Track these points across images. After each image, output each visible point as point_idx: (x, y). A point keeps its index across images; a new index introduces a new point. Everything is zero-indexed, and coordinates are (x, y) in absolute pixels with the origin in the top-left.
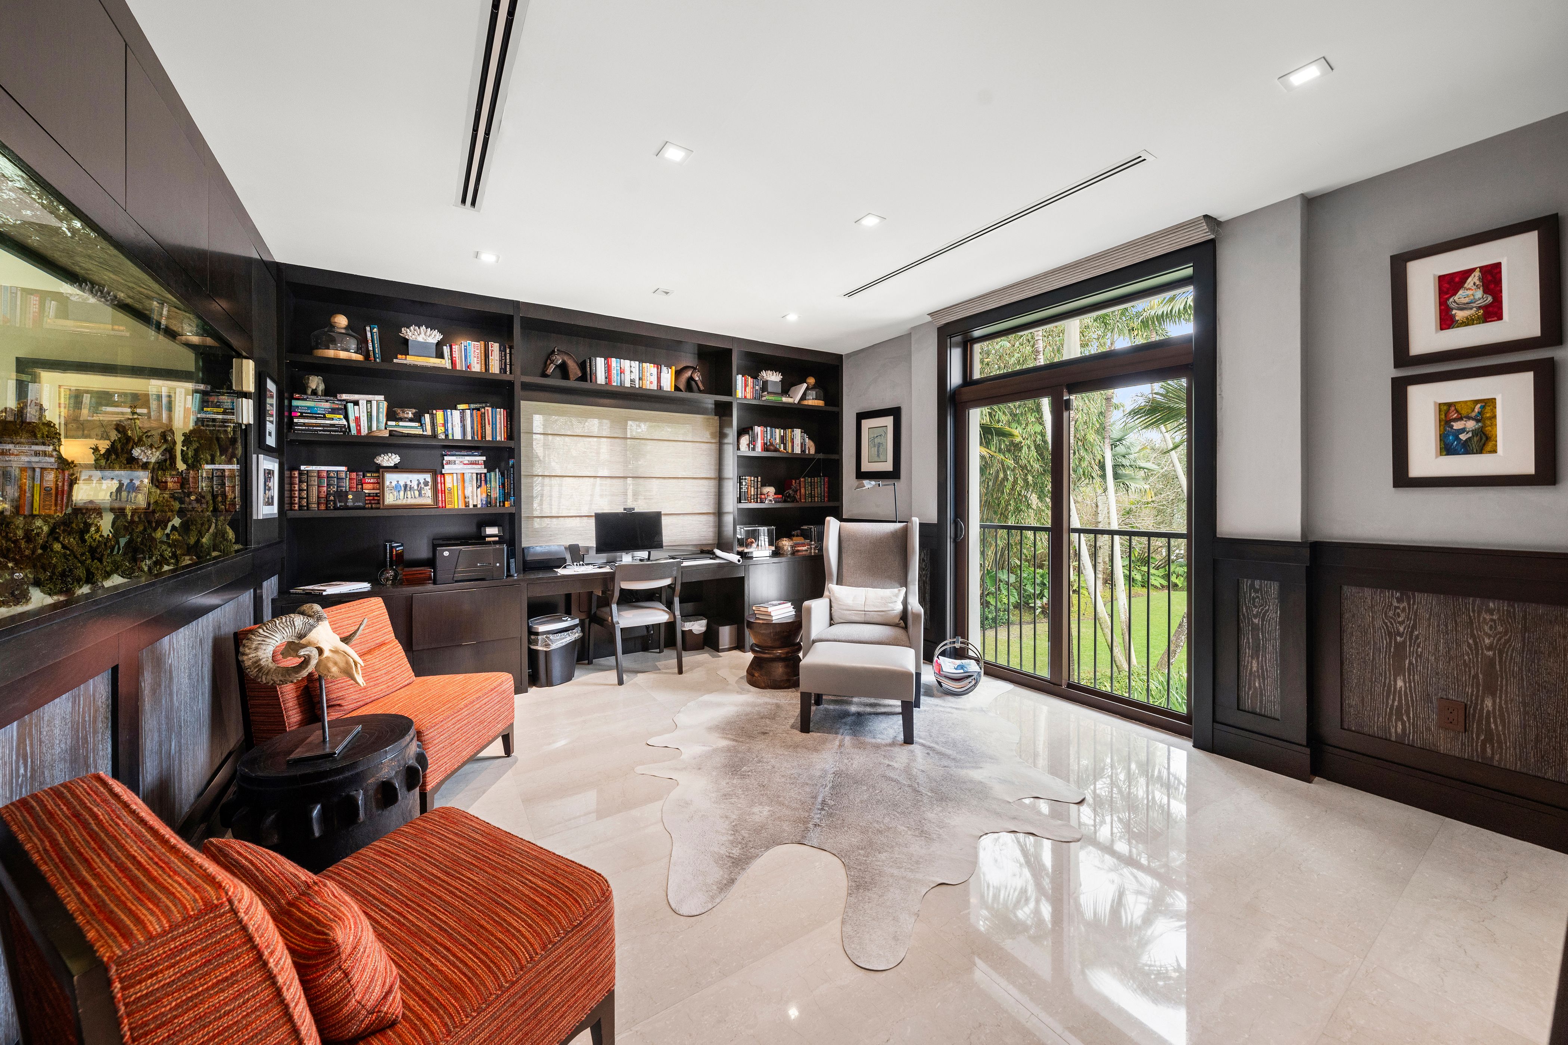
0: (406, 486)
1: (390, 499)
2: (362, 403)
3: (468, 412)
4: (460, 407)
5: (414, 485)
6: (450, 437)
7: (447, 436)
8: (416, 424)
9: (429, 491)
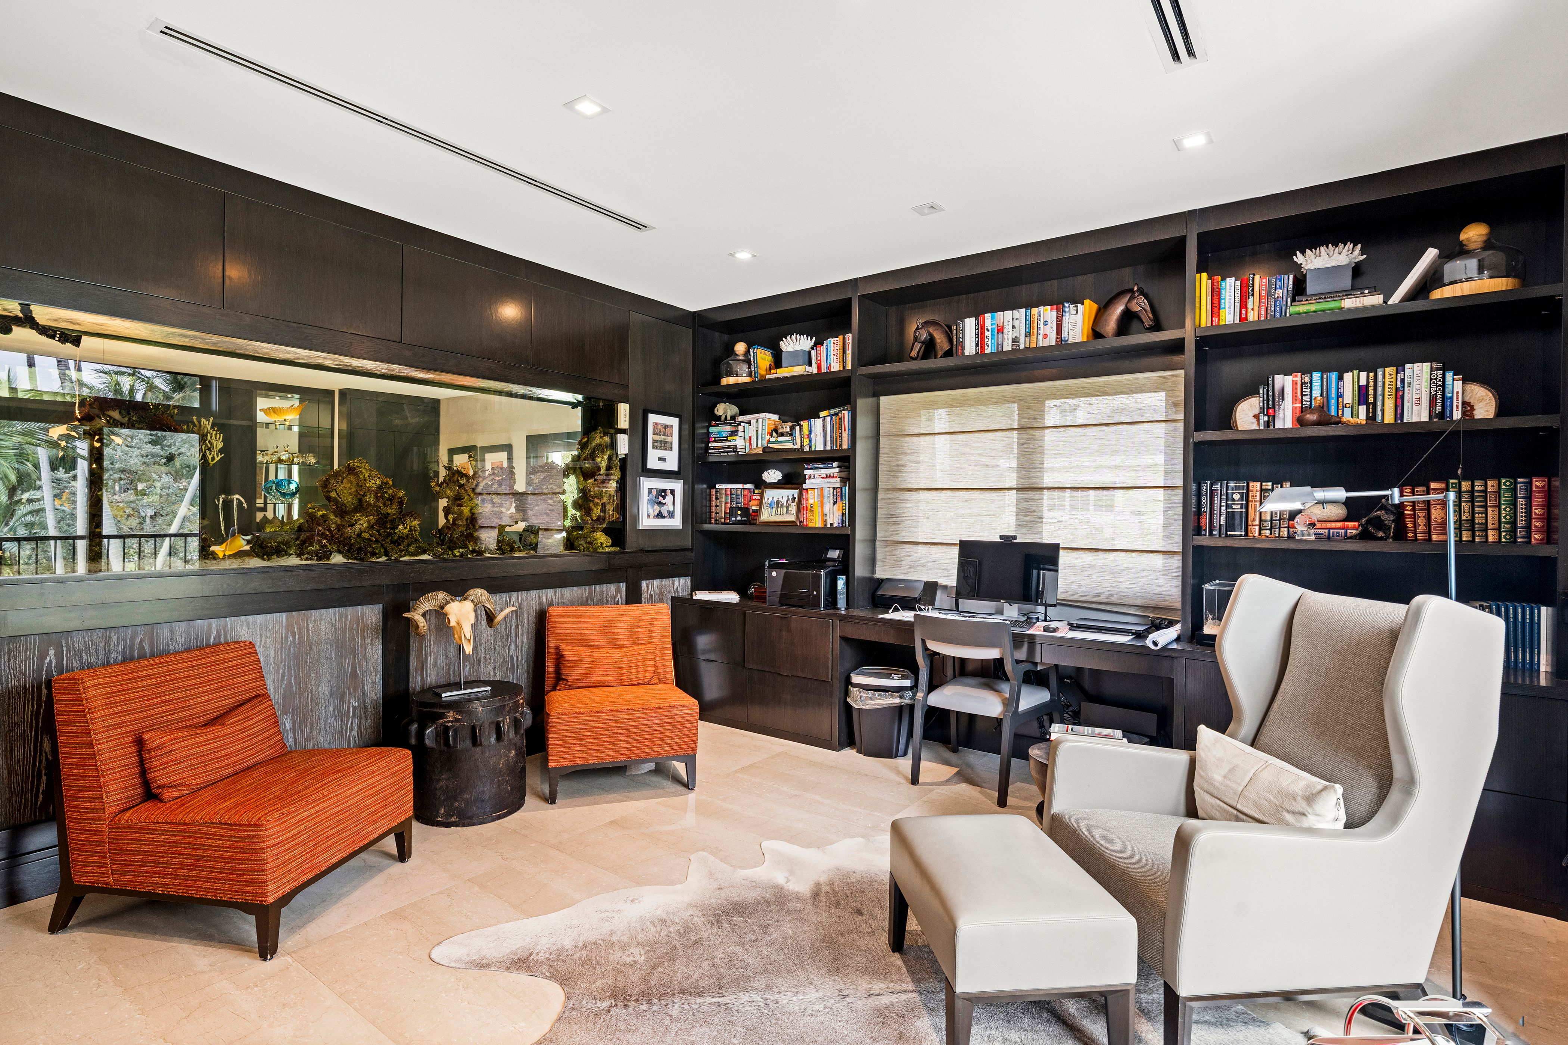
0: (778, 502)
1: (766, 515)
2: (753, 422)
3: (828, 419)
4: (822, 414)
5: (784, 501)
6: (813, 449)
7: (810, 447)
8: (788, 438)
9: (795, 507)
